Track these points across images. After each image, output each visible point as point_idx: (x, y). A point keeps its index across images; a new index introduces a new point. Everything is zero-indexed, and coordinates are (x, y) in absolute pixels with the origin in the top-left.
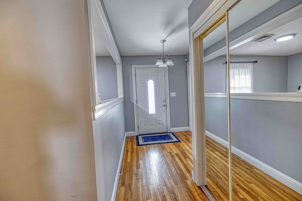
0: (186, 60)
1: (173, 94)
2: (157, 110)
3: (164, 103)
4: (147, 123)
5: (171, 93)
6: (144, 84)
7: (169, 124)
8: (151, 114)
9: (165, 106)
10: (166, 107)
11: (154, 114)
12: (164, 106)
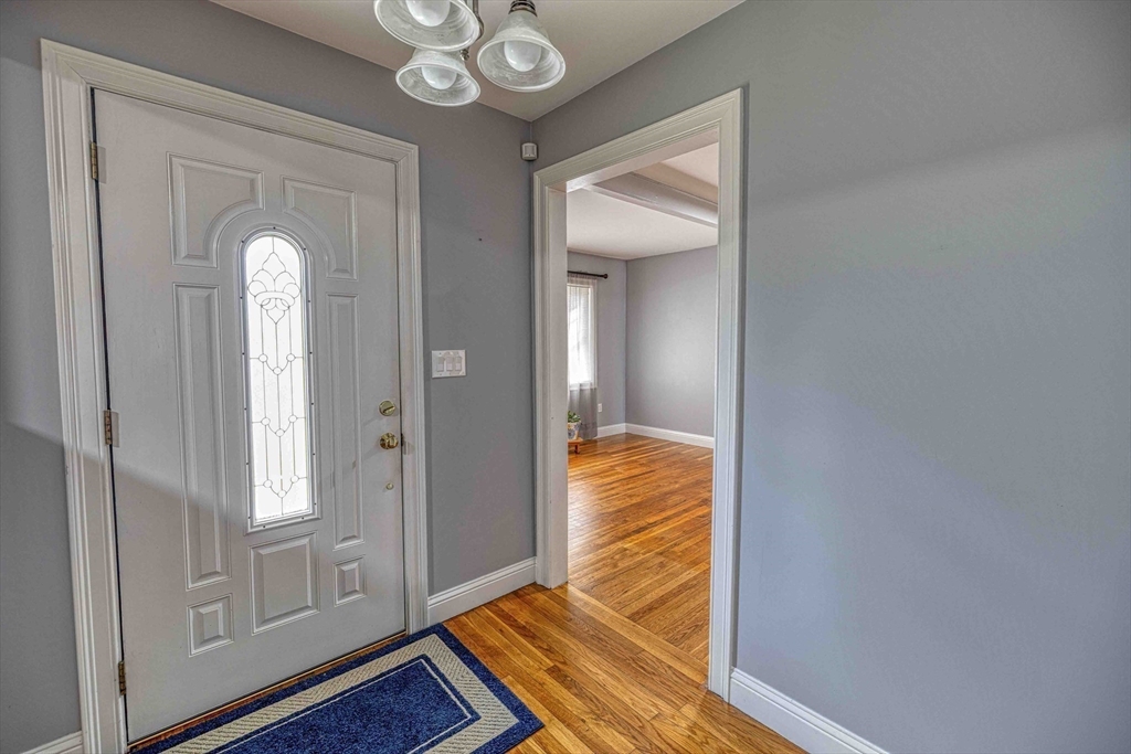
0: (529, 150)
1: (451, 363)
2: (324, 480)
3: (386, 426)
4: (229, 610)
5: (436, 354)
6: (206, 257)
7: (418, 573)
8: (267, 529)
9: (393, 443)
10: (398, 449)
11: (301, 521)
12: (384, 444)
